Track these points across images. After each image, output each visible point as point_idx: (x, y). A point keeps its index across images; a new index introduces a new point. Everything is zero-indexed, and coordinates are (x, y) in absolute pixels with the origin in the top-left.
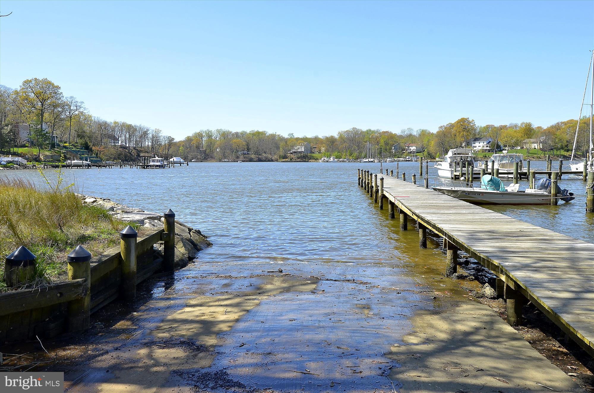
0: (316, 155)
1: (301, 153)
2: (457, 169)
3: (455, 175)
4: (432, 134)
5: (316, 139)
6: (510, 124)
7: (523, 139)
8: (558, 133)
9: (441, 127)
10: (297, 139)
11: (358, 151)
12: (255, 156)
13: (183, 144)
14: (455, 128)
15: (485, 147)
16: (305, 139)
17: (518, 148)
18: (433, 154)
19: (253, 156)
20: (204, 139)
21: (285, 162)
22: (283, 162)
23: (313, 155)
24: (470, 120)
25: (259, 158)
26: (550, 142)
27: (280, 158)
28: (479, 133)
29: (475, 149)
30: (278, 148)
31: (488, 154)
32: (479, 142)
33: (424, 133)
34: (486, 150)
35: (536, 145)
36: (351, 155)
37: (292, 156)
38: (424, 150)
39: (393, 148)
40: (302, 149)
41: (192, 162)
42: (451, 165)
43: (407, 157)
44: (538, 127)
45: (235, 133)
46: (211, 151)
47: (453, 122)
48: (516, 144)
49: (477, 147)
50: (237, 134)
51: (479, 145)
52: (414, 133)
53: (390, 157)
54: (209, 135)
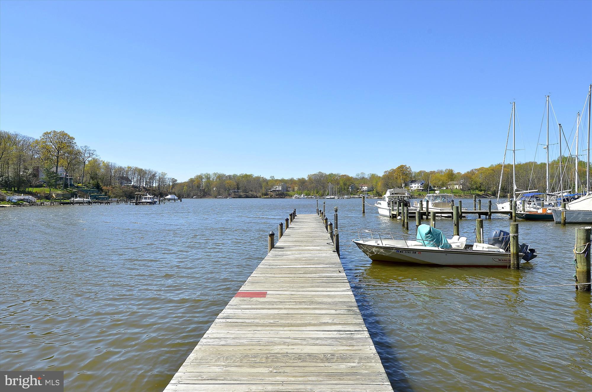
0: (291, 193)
1: (279, 192)
2: (394, 208)
3: (392, 214)
4: (380, 177)
5: (292, 181)
6: (437, 170)
7: (447, 181)
8: (473, 177)
9: (386, 172)
10: (277, 180)
11: (323, 190)
12: (243, 193)
13: (187, 184)
14: (396, 173)
15: (419, 187)
16: (282, 181)
17: (444, 189)
18: (380, 193)
19: (242, 194)
20: (203, 180)
21: (266, 198)
22: (265, 198)
23: (288, 193)
24: (408, 166)
25: (246, 195)
26: (468, 184)
27: (262, 195)
28: (414, 177)
29: (412, 189)
30: (261, 187)
31: (422, 193)
32: (415, 183)
33: (373, 177)
34: (420, 190)
35: (457, 186)
36: (317, 193)
37: (272, 193)
38: (374, 190)
39: (350, 188)
40: (280, 188)
41: (193, 198)
42: (389, 204)
43: (361, 195)
44: (458, 173)
45: (228, 175)
46: (209, 190)
47: (395, 168)
48: (443, 185)
49: (414, 187)
50: (230, 176)
51: (415, 186)
52: (366, 176)
53: (347, 195)
54: (208, 177)
